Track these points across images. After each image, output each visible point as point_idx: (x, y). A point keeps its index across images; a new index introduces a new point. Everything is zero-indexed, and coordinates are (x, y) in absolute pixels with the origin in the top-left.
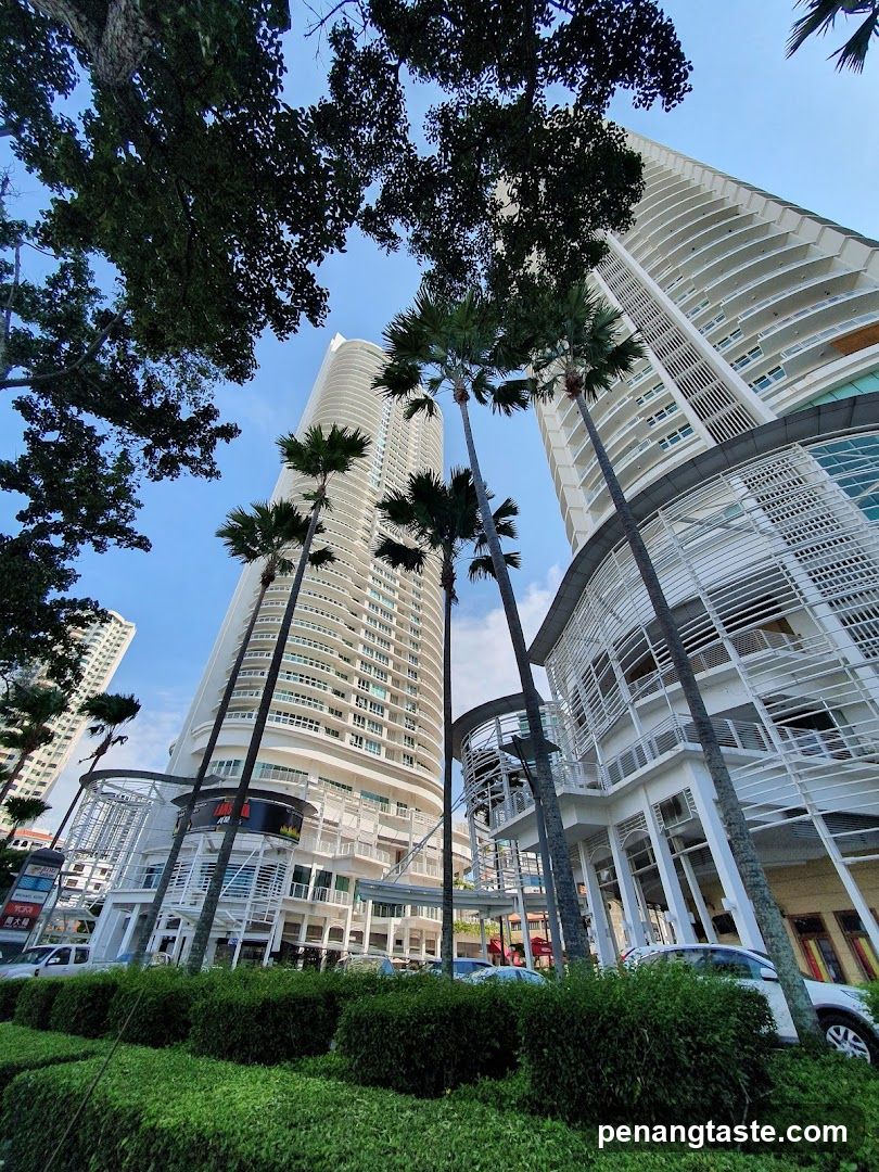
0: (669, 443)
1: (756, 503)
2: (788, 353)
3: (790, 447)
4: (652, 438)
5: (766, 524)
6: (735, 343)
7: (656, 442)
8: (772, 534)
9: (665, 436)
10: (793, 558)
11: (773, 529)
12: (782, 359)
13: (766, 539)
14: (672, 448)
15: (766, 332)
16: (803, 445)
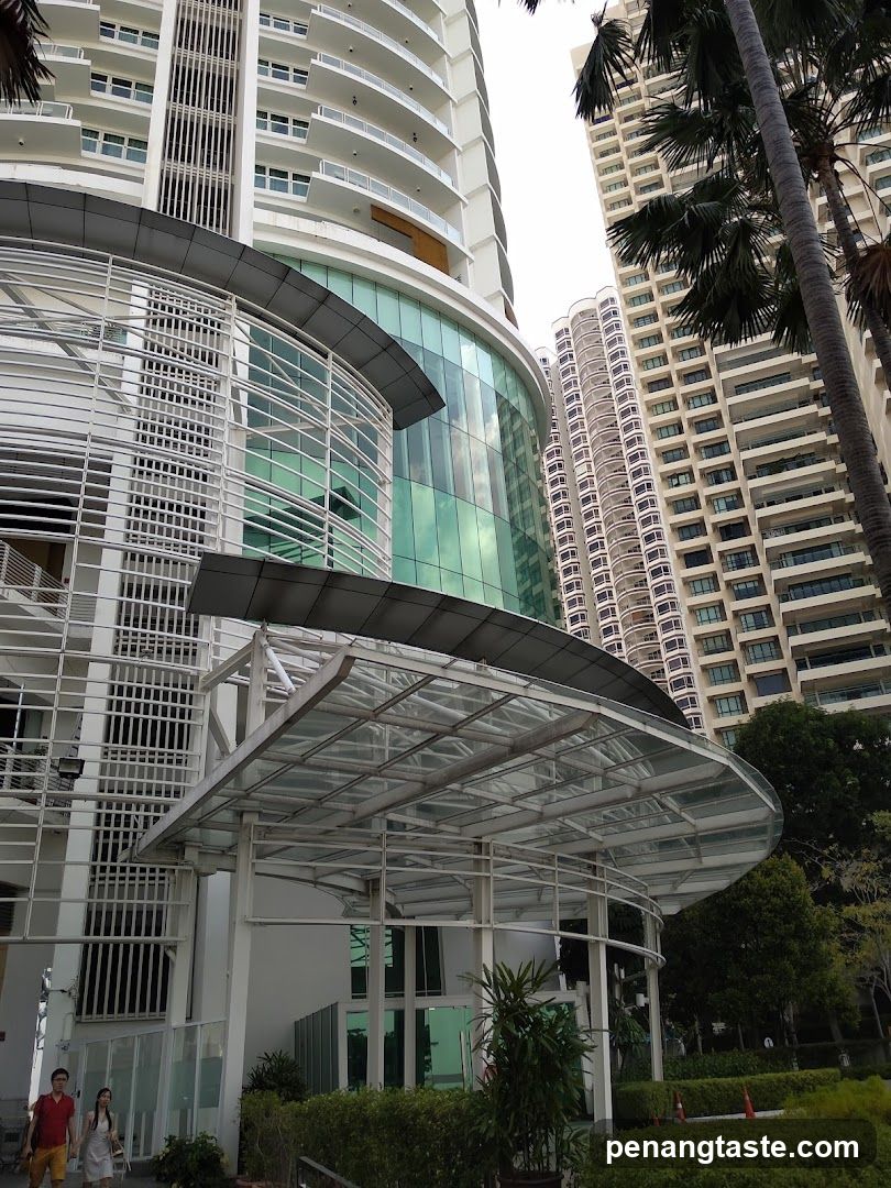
0: (99, 147)
1: (140, 347)
2: (330, 170)
3: (224, 297)
4: (80, 112)
5: (130, 389)
6: (289, 87)
7: (78, 123)
8: (125, 408)
9: (103, 129)
10: (128, 461)
11: (133, 401)
12: (318, 170)
13: (114, 410)
14: (95, 157)
15: (329, 114)
16: (241, 307)
